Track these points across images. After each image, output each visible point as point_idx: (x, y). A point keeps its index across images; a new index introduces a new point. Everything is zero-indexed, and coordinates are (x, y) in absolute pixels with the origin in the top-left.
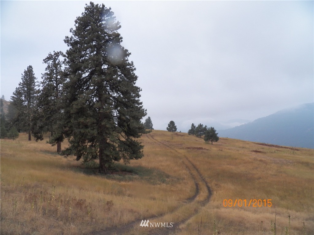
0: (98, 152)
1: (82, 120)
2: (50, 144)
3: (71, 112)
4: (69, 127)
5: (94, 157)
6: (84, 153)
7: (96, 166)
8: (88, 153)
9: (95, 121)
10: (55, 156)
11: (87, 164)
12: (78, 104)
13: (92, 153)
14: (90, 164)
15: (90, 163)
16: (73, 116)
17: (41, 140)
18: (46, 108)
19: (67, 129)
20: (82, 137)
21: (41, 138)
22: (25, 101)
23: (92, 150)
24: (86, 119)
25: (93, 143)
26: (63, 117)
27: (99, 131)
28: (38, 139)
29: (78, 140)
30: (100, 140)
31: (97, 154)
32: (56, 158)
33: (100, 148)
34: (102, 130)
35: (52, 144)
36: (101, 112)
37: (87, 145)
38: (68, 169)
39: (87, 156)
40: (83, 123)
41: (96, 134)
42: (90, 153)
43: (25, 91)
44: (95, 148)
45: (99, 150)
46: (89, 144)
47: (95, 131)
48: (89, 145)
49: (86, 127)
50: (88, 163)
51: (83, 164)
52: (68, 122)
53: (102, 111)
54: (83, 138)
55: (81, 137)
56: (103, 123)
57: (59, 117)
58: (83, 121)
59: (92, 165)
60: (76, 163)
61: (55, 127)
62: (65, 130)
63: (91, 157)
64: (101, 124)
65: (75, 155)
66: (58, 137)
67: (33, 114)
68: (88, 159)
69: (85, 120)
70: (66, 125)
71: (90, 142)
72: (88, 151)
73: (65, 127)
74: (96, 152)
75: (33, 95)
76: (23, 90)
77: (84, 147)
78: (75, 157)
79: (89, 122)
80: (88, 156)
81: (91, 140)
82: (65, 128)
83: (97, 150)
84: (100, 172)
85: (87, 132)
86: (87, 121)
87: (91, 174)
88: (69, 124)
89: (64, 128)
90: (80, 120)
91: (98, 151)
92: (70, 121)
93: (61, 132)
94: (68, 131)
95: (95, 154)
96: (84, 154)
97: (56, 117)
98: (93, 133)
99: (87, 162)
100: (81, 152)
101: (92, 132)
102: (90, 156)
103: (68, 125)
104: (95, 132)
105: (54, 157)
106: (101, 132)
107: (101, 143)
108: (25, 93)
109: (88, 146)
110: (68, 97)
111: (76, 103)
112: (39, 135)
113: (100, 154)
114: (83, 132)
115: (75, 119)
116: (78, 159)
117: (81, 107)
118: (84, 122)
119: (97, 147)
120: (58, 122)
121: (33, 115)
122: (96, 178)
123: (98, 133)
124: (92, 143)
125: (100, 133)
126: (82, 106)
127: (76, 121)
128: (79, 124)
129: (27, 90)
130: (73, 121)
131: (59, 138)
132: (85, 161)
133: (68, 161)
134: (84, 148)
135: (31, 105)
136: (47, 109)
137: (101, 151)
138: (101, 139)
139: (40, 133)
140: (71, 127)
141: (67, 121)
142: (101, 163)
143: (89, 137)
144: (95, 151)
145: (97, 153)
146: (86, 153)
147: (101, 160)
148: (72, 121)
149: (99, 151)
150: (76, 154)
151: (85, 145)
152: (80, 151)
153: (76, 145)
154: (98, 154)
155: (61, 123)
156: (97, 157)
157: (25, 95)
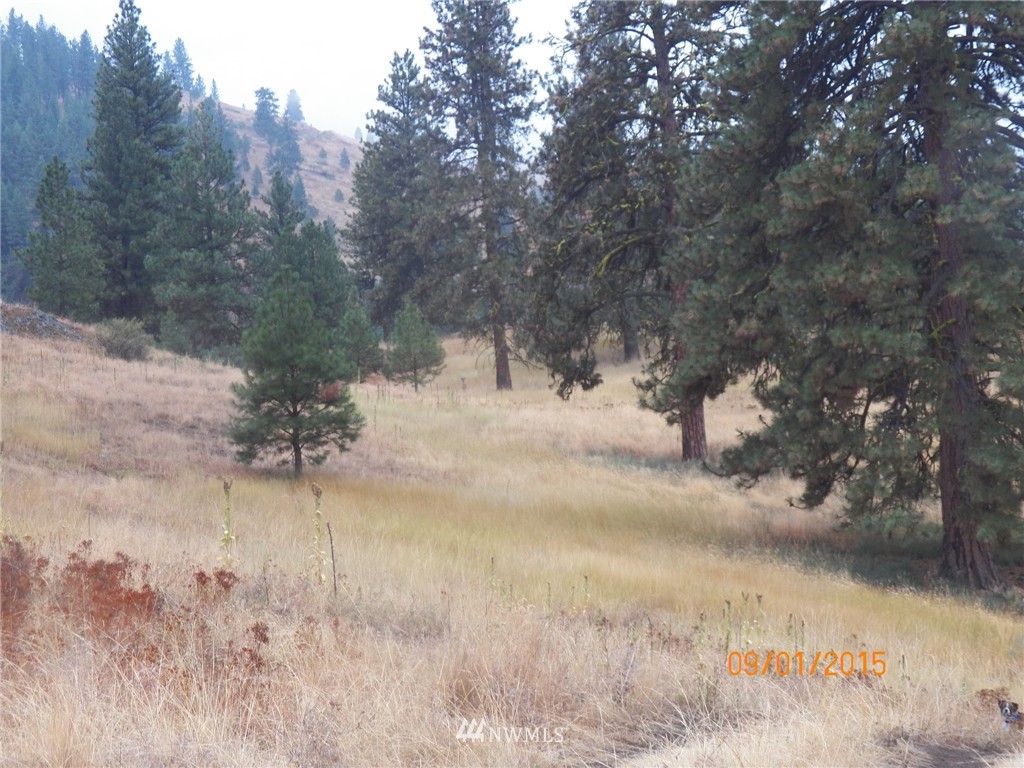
0: (933, 459)
1: (831, 274)
2: (657, 411)
3: (770, 231)
4: (760, 318)
5: (912, 488)
6: (852, 461)
7: (925, 534)
8: (872, 464)
9: (910, 275)
10: (675, 483)
11: (869, 527)
12: (807, 183)
13: (896, 461)
14: (889, 524)
15: (889, 520)
16: (784, 255)
17: (586, 387)
18: (608, 200)
19: (752, 325)
20: (838, 370)
21: (583, 375)
22: (462, 145)
23: (897, 443)
24: (860, 270)
25: (901, 400)
26: (726, 257)
27: (935, 334)
28: (568, 383)
29: (818, 389)
30: (945, 385)
31: (924, 468)
32: (680, 490)
33: (942, 433)
34: (955, 323)
35: (668, 413)
36: (946, 227)
37: (863, 417)
38: (768, 551)
39: (868, 481)
40: (839, 291)
41: (920, 354)
42: (885, 464)
43: (458, 79)
44: (915, 433)
45: (936, 442)
46: (879, 407)
47: (909, 335)
48: (876, 417)
49: (858, 310)
50: (875, 519)
51: (845, 525)
52: (752, 286)
53: (948, 220)
54: (842, 375)
55: (830, 370)
56: (957, 290)
57: (701, 258)
58: (841, 280)
59: (901, 531)
60: (800, 518)
61: (683, 316)
62: (741, 331)
63: (889, 486)
64: (945, 292)
65: (795, 476)
66: (703, 373)
67: (542, 238)
68: (877, 500)
69: (851, 272)
70: (743, 306)
71: (884, 397)
72: (875, 451)
73: (739, 316)
74: (920, 456)
75: (505, 102)
76: (448, 76)
77: (846, 426)
78: (798, 488)
79: (873, 282)
80: (875, 478)
81: (890, 385)
82: (739, 323)
83: (928, 446)
84: (946, 572)
85: (867, 342)
86: (864, 279)
87: (896, 584)
88: (763, 300)
89: (732, 322)
90: (822, 274)
91: (931, 452)
92: (767, 281)
93: (717, 347)
94: (754, 341)
95: (915, 466)
96: (850, 471)
97: (681, 260)
98: (902, 349)
99: (873, 511)
100: (835, 457)
101: (890, 339)
102: (887, 478)
103: (754, 302)
104: (912, 341)
105: (672, 488)
106: (950, 340)
107: (947, 402)
108: (457, 94)
109: (870, 423)
110: (747, 145)
111: (795, 179)
112: (576, 356)
113: (942, 466)
114: (844, 343)
115: (795, 269)
116: (814, 498)
117: (825, 199)
118: (849, 286)
119: (923, 425)
120: (699, 289)
121: (544, 243)
122: (926, 603)
123: (932, 342)
124: (892, 400)
125: (942, 348)
126: (829, 193)
127: (800, 283)
128: (816, 300)
129: (472, 72)
130: (787, 282)
131: (709, 378)
132: (860, 506)
133: (757, 512)
134: (852, 436)
135: (499, 164)
136: (616, 201)
137: (949, 452)
138: (949, 382)
139: (579, 347)
140: (774, 312)
141: (748, 282)
142: (954, 519)
143: (877, 371)
144: (915, 452)
145: (924, 464)
146: (863, 464)
147: (953, 502)
148: (781, 281)
149: (941, 447)
150: (802, 467)
151: (853, 415)
152: (826, 449)
153: (804, 415)
154: (936, 467)
155: (715, 292)
156: (930, 489)
157: (457, 106)
